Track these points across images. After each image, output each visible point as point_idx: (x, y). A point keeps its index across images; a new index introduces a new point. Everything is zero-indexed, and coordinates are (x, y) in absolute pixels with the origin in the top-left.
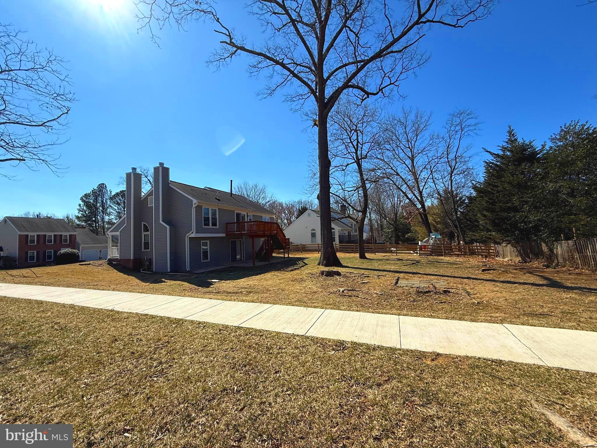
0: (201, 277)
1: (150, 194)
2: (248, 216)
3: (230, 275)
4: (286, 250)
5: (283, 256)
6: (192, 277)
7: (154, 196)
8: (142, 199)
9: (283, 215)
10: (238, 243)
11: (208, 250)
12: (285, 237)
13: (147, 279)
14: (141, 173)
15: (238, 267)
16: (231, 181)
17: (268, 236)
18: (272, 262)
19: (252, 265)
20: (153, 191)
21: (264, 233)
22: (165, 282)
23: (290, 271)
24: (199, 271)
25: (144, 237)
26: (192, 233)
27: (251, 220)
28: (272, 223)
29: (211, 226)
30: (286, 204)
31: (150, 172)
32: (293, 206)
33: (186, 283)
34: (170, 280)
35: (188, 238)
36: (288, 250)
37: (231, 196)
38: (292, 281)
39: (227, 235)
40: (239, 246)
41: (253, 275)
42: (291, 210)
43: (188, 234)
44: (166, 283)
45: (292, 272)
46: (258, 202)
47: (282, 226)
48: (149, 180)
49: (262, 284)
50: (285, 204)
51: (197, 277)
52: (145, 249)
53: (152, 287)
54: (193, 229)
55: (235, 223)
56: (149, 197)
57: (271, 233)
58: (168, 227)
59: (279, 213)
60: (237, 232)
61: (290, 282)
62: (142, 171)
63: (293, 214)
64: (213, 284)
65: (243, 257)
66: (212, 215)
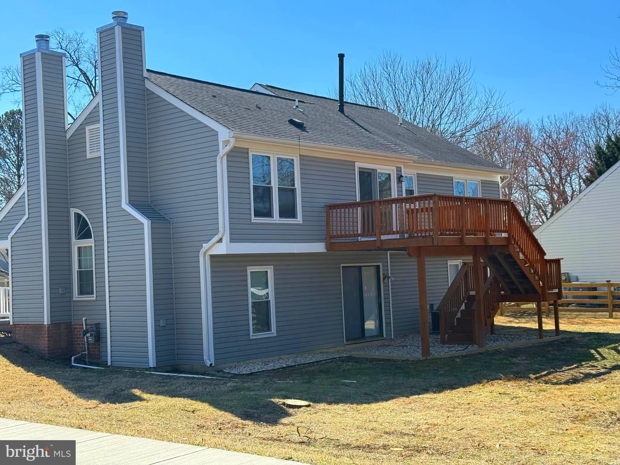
0: (249, 389)
1: (92, 118)
2: (400, 178)
3: (345, 385)
4: (545, 306)
5: (535, 326)
6: (223, 388)
7: (100, 125)
8: (68, 135)
9: (533, 171)
10: (368, 276)
11: (272, 298)
12: (543, 253)
13: (89, 387)
14: (60, 50)
15: (372, 360)
16: (341, 56)
17: (475, 250)
18: (492, 346)
19: (418, 355)
20: (97, 106)
21: (462, 240)
22: (140, 399)
23: (567, 383)
24: (245, 371)
25: (79, 255)
26: (220, 241)
27: (412, 192)
28: (492, 201)
29: (276, 218)
30: (542, 129)
31: (87, 46)
32: (571, 137)
33: (206, 406)
34: (158, 394)
35: (208, 259)
36: (555, 304)
37: (341, 110)
38: (575, 419)
39: (330, 247)
40: (374, 288)
41: (426, 391)
42: (564, 153)
43: (205, 246)
44: (144, 403)
45: (574, 388)
46: (434, 129)
47: (528, 214)
48: (84, 74)
49: (458, 423)
50: (540, 130)
51: (236, 389)
52: (81, 293)
53: (106, 413)
54: (221, 229)
55: (355, 205)
56: (88, 128)
57: (485, 239)
58: (146, 222)
59: (516, 163)
60: (362, 235)
61: (568, 424)
62: (64, 45)
63: (574, 167)
64: (288, 415)
65: (388, 324)
66: (281, 178)
